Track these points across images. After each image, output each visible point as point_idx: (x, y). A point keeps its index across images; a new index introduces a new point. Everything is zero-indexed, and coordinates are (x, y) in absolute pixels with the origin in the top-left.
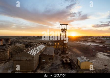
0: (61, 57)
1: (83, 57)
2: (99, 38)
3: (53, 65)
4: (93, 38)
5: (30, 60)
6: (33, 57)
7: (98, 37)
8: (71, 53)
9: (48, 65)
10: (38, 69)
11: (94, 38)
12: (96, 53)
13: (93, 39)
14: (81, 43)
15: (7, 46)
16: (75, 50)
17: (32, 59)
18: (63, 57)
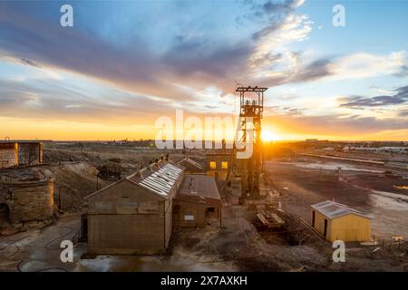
0: (246, 207)
1: (333, 203)
2: (361, 148)
3: (227, 233)
4: (340, 146)
5: (148, 210)
6: (161, 200)
7: (358, 144)
8: (278, 195)
9: (207, 234)
10: (176, 245)
11: (347, 148)
12: (366, 194)
13: (340, 150)
14: (302, 165)
15: (36, 169)
16: (288, 186)
17: (156, 208)
18: (253, 207)
